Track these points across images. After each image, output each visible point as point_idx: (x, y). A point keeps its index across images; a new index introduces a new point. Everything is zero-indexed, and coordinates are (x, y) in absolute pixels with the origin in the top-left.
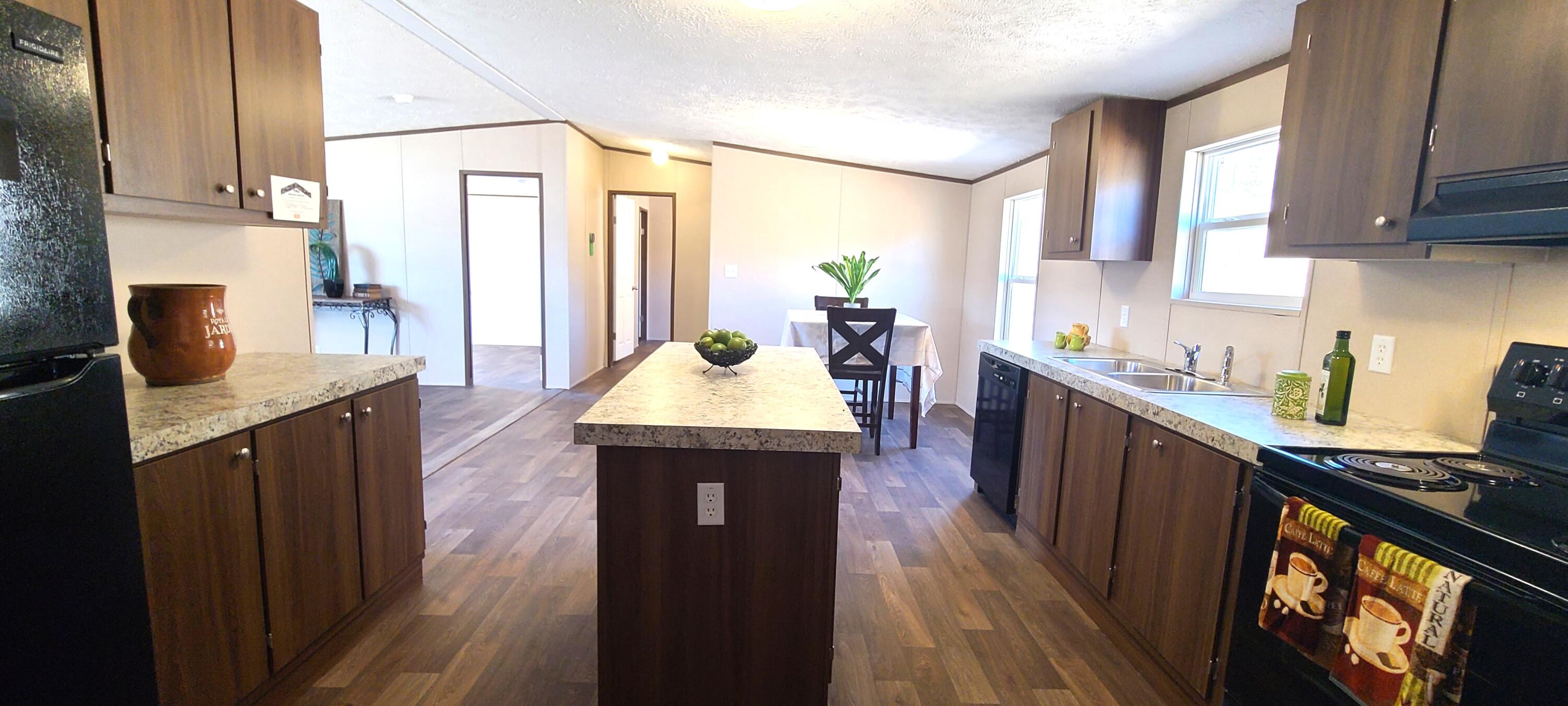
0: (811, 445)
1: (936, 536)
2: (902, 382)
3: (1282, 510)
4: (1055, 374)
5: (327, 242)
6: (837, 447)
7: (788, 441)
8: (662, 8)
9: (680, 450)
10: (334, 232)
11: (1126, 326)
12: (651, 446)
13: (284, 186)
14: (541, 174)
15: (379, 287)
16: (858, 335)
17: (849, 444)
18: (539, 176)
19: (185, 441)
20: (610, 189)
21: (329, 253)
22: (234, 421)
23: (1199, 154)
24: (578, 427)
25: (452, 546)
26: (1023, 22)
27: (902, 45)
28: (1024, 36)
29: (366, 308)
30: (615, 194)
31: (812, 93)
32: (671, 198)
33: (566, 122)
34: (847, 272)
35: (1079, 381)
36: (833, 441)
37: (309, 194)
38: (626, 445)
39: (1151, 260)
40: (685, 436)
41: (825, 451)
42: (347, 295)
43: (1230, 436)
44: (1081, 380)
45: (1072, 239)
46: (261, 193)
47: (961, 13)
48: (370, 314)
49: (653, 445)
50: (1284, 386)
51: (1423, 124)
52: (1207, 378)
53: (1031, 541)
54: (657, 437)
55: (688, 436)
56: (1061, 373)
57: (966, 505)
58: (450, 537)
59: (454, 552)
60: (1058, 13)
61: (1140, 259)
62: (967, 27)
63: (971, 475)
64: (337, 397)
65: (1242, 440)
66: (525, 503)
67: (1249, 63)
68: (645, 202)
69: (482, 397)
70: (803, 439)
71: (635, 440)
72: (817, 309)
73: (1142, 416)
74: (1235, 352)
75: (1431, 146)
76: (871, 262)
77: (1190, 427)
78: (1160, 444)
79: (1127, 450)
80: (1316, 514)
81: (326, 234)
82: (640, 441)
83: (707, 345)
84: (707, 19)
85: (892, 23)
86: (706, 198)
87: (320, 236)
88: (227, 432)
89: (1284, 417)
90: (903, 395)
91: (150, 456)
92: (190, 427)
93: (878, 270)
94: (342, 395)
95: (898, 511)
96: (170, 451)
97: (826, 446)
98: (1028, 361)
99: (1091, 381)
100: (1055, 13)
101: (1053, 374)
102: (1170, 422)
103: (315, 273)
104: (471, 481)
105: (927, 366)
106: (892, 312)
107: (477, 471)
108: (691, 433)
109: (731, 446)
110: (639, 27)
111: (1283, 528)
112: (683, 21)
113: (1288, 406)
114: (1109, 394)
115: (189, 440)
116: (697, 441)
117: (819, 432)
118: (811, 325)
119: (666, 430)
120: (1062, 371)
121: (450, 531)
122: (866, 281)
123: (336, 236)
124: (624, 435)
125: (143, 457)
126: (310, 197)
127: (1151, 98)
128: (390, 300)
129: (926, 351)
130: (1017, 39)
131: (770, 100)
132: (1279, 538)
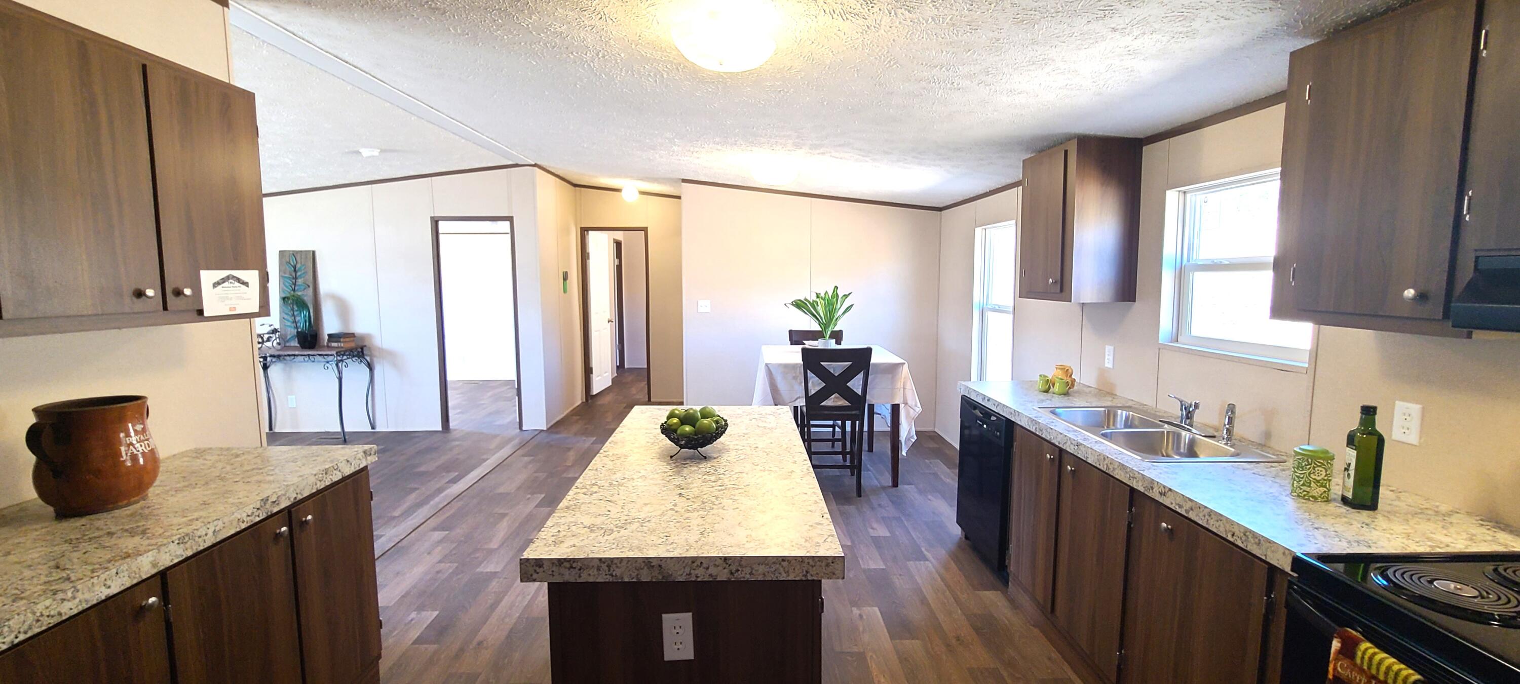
0: (788, 572)
1: (925, 598)
2: (880, 414)
3: (1331, 643)
4: (1044, 431)
5: (299, 293)
6: (817, 574)
7: (762, 569)
8: (619, 67)
9: (640, 584)
10: (307, 283)
11: (1111, 367)
12: (607, 581)
13: (216, 280)
14: (512, 217)
15: (352, 335)
16: (834, 375)
17: (830, 569)
18: (510, 219)
19: (71, 609)
20: (583, 226)
21: (300, 304)
22: (137, 571)
23: (1180, 193)
24: (525, 562)
25: (415, 634)
26: (993, 72)
27: (867, 94)
28: (995, 84)
29: (339, 358)
30: (588, 231)
31: (777, 138)
32: (643, 232)
33: (535, 165)
34: (820, 309)
35: (1072, 443)
36: (813, 566)
37: (246, 284)
38: (579, 580)
39: (1135, 301)
40: (646, 568)
41: (804, 578)
42: (321, 344)
43: (1255, 535)
44: (1073, 442)
45: (1051, 280)
46: (187, 292)
47: (928, 65)
48: (344, 364)
49: (609, 579)
50: (1304, 464)
51: (1454, 190)
52: (1208, 434)
53: (1024, 600)
54: (614, 571)
55: (648, 568)
56: (1051, 431)
57: (954, 556)
58: (413, 622)
59: (416, 642)
60: (1031, 63)
61: (1124, 301)
62: (935, 78)
63: (957, 522)
64: (269, 514)
65: (1269, 541)
66: (494, 575)
67: (1232, 104)
68: (619, 236)
69: (457, 443)
70: (778, 566)
71: (589, 575)
72: (792, 344)
73: (1146, 493)
74: (1237, 411)
75: (1466, 215)
76: (844, 298)
77: (1204, 516)
78: (1169, 527)
79: (1130, 526)
80: (1378, 658)
81: (299, 285)
82: (594, 575)
83: (673, 427)
84: (665, 76)
85: (856, 75)
86: (677, 232)
87: (293, 287)
88: (128, 585)
89: (1306, 499)
90: (882, 424)
91: (22, 637)
92: (78, 591)
93: (852, 306)
94: (275, 510)
95: (884, 567)
96: (51, 625)
97: (805, 573)
98: (1013, 412)
99: (1085, 446)
100: (1028, 63)
101: (1041, 431)
102: (1180, 506)
103: (289, 324)
104: (440, 548)
105: (906, 403)
106: (867, 352)
107: (448, 534)
108: (652, 564)
109: (697, 577)
110: (597, 83)
111: (1335, 665)
112: (641, 78)
113: (1310, 486)
114: (1106, 462)
115: (77, 606)
116: (659, 573)
117: (795, 558)
118: (786, 366)
119: (624, 563)
120: (1052, 429)
121: (413, 615)
122: (840, 316)
123: (309, 286)
124: (577, 570)
125: (13, 642)
126: (248, 286)
127: (1126, 136)
128: (365, 348)
129: (904, 389)
130: (987, 87)
131: (736, 144)
132: (1330, 676)
